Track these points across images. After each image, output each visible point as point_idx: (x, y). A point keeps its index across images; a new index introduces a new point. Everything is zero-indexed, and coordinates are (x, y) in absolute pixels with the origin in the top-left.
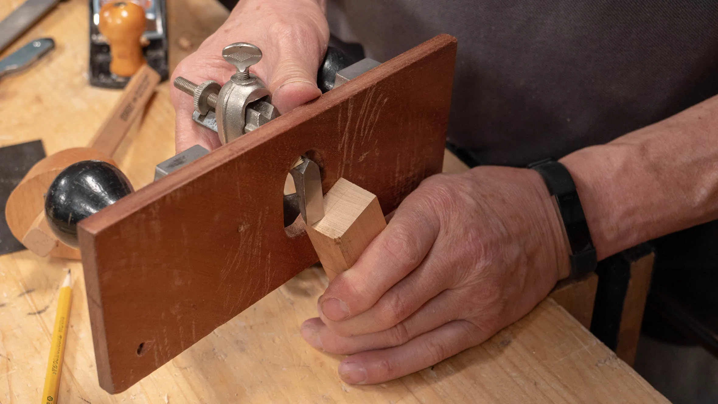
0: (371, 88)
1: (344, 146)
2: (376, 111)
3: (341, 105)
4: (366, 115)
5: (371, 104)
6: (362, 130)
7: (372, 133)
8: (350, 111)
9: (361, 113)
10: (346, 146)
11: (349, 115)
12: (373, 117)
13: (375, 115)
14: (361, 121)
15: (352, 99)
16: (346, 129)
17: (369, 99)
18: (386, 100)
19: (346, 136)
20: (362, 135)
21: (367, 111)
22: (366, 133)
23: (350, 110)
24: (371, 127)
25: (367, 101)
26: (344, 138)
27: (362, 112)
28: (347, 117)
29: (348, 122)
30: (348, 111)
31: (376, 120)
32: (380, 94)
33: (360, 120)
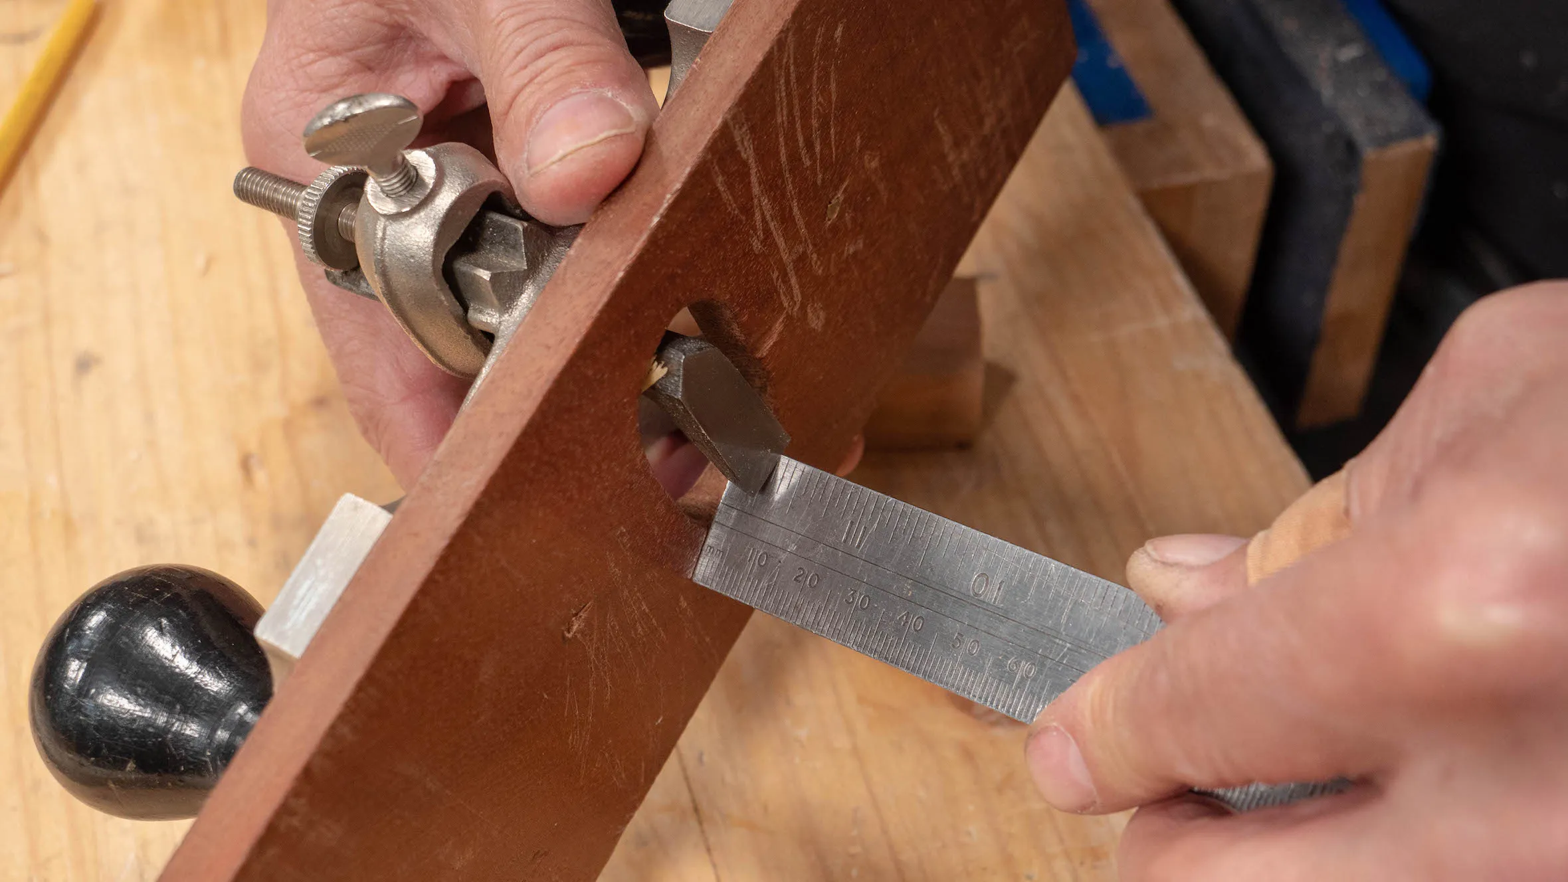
0: (780, 43)
1: (767, 233)
2: (824, 79)
3: (710, 156)
4: (797, 114)
5: (798, 79)
6: (803, 152)
7: (836, 134)
8: (745, 143)
9: (779, 121)
10: (772, 225)
11: (744, 156)
12: (820, 99)
13: (824, 90)
14: (791, 138)
15: (734, 118)
16: (756, 190)
17: (788, 68)
18: (839, 32)
19: (764, 205)
20: (808, 163)
21: (796, 102)
22: (818, 149)
23: (743, 143)
24: (825, 126)
25: (782, 81)
26: (758, 217)
27: (781, 117)
28: (745, 164)
29: (753, 171)
30: (740, 148)
31: (834, 98)
32: (814, 32)
33: (786, 136)
